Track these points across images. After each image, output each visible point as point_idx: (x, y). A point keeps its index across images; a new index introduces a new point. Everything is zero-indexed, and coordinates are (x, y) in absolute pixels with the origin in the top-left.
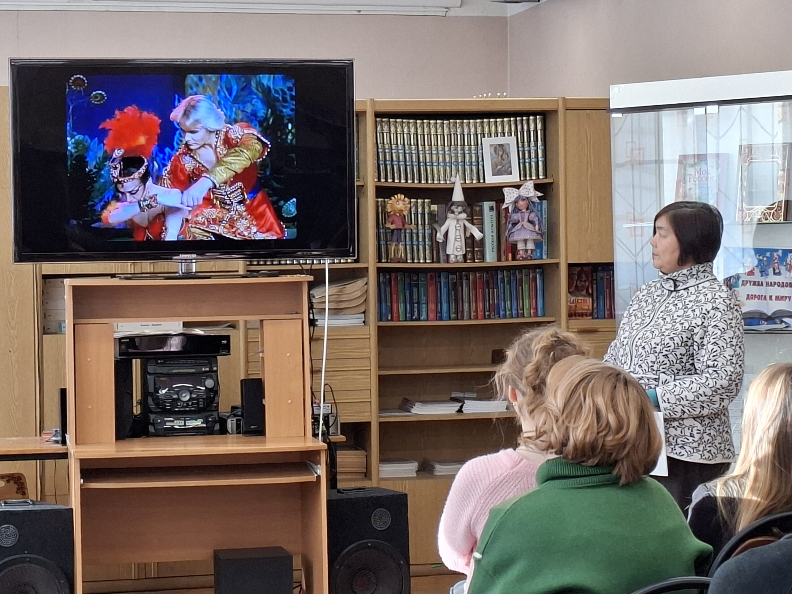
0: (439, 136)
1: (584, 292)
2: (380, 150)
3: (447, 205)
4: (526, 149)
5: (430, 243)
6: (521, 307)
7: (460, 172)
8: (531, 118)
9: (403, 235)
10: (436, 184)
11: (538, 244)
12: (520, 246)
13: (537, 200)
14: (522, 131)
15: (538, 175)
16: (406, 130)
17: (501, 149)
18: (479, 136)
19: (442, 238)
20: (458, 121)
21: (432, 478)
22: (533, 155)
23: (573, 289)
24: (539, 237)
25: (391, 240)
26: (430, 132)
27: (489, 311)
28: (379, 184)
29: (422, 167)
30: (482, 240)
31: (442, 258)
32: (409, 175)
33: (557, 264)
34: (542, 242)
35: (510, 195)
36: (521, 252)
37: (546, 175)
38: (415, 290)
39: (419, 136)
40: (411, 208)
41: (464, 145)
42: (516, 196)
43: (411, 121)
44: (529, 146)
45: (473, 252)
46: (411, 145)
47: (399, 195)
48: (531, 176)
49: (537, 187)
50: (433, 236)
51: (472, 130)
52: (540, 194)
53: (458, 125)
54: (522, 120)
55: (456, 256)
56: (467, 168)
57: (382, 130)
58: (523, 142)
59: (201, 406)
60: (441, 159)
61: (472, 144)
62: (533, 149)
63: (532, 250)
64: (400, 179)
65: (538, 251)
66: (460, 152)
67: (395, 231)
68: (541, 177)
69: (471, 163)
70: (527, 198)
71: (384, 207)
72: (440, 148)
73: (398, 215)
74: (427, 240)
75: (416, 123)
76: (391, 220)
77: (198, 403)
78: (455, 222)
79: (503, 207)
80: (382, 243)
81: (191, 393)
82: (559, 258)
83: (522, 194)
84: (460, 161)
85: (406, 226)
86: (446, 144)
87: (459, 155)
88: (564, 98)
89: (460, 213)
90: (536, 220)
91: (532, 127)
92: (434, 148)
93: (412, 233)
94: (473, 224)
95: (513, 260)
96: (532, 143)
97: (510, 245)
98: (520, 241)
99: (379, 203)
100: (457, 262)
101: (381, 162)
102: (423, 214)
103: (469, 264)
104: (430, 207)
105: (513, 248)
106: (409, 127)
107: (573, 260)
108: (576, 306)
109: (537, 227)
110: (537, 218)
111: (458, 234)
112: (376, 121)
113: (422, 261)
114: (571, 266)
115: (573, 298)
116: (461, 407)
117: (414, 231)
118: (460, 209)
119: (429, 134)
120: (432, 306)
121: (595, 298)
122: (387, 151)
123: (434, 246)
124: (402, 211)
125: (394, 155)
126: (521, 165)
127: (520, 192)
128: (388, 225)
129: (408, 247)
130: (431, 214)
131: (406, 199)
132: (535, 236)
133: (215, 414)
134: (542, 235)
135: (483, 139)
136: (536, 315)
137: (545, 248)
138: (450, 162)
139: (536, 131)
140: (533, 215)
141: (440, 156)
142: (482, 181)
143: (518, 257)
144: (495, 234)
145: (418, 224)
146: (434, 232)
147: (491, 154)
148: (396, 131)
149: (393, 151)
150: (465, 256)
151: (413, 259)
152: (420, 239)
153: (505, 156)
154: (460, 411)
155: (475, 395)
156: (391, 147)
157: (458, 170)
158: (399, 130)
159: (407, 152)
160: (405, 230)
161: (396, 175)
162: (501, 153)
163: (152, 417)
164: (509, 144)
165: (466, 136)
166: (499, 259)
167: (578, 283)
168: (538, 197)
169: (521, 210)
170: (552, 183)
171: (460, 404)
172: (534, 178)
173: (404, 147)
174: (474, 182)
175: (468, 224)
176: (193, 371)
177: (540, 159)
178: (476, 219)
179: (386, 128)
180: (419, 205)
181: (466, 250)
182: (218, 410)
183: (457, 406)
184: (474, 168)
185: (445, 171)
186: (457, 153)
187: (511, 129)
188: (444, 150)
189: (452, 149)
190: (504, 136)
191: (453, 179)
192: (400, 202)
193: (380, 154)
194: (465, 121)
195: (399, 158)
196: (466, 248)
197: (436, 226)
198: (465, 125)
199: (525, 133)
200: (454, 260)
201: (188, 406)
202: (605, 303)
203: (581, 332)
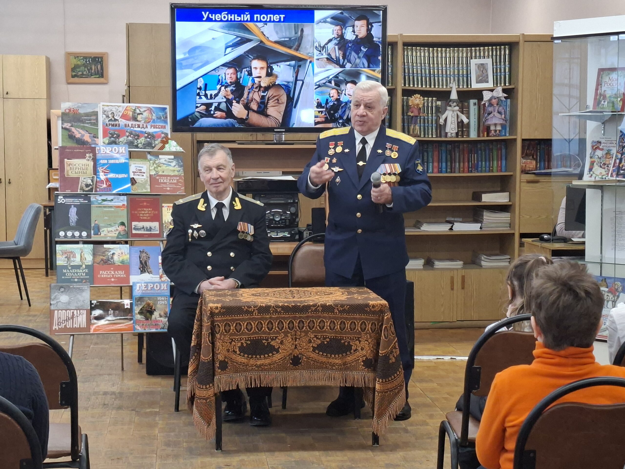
0: (443, 58)
1: (531, 157)
2: (406, 67)
3: (447, 101)
4: (498, 67)
5: (436, 125)
6: (491, 165)
7: (456, 81)
8: (502, 47)
9: (418, 120)
10: (441, 88)
11: (503, 126)
12: (492, 128)
13: (504, 99)
14: (496, 55)
15: (505, 83)
16: (422, 54)
17: (482, 67)
18: (469, 58)
19: (443, 122)
20: (456, 49)
21: (432, 270)
22: (503, 71)
23: (525, 155)
24: (504, 122)
25: (411, 123)
26: (438, 56)
27: (472, 168)
28: (405, 88)
29: (432, 78)
30: (468, 124)
31: (443, 134)
32: (424, 83)
33: (515, 140)
34: (506, 125)
35: (487, 96)
36: (493, 132)
37: (510, 83)
38: (425, 154)
39: (431, 58)
40: (424, 103)
41: (459, 64)
42: (490, 96)
43: (426, 48)
44: (500, 64)
45: (463, 131)
46: (425, 63)
47: (417, 95)
48: (501, 84)
49: (504, 91)
50: (437, 121)
51: (465, 55)
52: (505, 95)
53: (455, 51)
54: (496, 49)
55: (452, 133)
56: (461, 78)
57: (408, 54)
58: (496, 62)
59: (287, 224)
60: (444, 73)
61: (464, 63)
62: (503, 66)
63: (499, 130)
64: (418, 85)
65: (503, 131)
66: (456, 68)
67: (414, 117)
68: (507, 85)
69: (463, 75)
70: (498, 97)
71: (407, 102)
72: (444, 65)
73: (416, 107)
74: (434, 123)
75: (429, 50)
76: (411, 110)
77: (285, 222)
78: (451, 112)
79: (482, 103)
80: (406, 124)
81: (281, 215)
82: (516, 135)
83: (494, 95)
84: (456, 74)
85: (421, 115)
86: (448, 63)
87: (456, 70)
88: (523, 34)
89: (455, 106)
90: (503, 111)
91: (503, 53)
92: (440, 66)
93: (424, 119)
94: (463, 113)
95: (487, 136)
96: (502, 63)
97: (486, 127)
98: (493, 124)
99: (405, 100)
100: (452, 137)
101: (406, 74)
102: (432, 107)
103: (460, 139)
104: (436, 103)
105: (488, 129)
106: (424, 53)
107: (525, 137)
108: (526, 166)
109: (503, 116)
110: (503, 110)
111: (453, 119)
112: (404, 49)
113: (430, 136)
114: (523, 140)
115: (524, 161)
116: (452, 226)
117: (426, 118)
118: (455, 104)
119: (437, 56)
120: (436, 164)
121: (538, 161)
122: (410, 67)
123: (438, 127)
124: (418, 105)
125: (415, 70)
126: (495, 77)
127: (493, 94)
128: (410, 114)
129: (422, 127)
130: (437, 107)
131: (421, 97)
132: (502, 122)
133: (296, 229)
134: (506, 121)
135: (471, 60)
136: (501, 171)
137: (508, 129)
138: (450, 75)
139: (505, 55)
140: (501, 108)
141: (444, 71)
142: (469, 87)
143: (490, 135)
144: (476, 120)
145: (428, 113)
146: (438, 118)
147: (476, 70)
148: (416, 55)
149: (414, 67)
150: (457, 134)
151: (425, 135)
152: (430, 122)
153: (484, 71)
154: (451, 229)
155: (461, 220)
156: (413, 65)
157: (454, 80)
158: (418, 54)
159: (423, 68)
160: (420, 117)
161: (415, 82)
162: (482, 69)
164: (487, 64)
165: (460, 58)
166: (479, 136)
167: (528, 151)
168: (505, 97)
169: (493, 105)
170: (514, 88)
171: (451, 225)
172: (503, 85)
173: (421, 65)
174: (465, 87)
175: (460, 114)
176: (283, 202)
177: (507, 73)
178: (465, 111)
179: (410, 53)
180: (429, 101)
181: (458, 130)
182: (298, 227)
183: (449, 226)
184: (465, 78)
185: (447, 80)
186: (455, 69)
187: (489, 54)
188: (446, 66)
189: (451, 66)
190: (484, 58)
191: (451, 85)
192: (417, 99)
193: (406, 69)
194: (460, 49)
195: (417, 71)
196: (458, 128)
197: (439, 115)
198: (460, 51)
199: (498, 57)
200: (450, 136)
201: (279, 223)
202: (544, 164)
203: (529, 182)
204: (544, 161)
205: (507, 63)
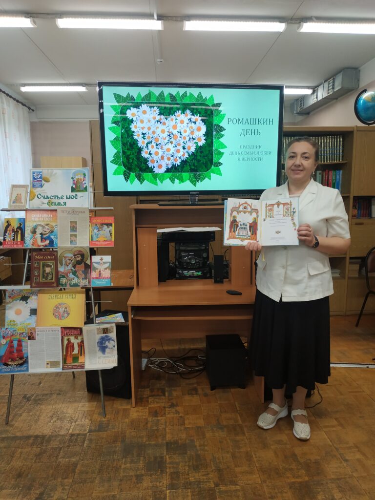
4: (335, 149)
8: (338, 136)
14: (334, 142)
15: (339, 160)
22: (338, 152)
33: (349, 197)
37: (343, 160)
48: (337, 160)
54: (334, 137)
58: (334, 146)
59: (201, 265)
62: (338, 149)
68: (341, 161)
77: (199, 264)
81: (196, 259)
82: (350, 194)
88: (357, 126)
91: (338, 140)
96: (338, 147)
107: (356, 195)
114: (354, 197)
133: (207, 269)
139: (340, 141)
163: (178, 270)
176: (197, 249)
177: (341, 153)
187: (330, 141)
201: (194, 266)
202: (361, 212)
203: (356, 224)
204: (361, 210)
205: (341, 147)
